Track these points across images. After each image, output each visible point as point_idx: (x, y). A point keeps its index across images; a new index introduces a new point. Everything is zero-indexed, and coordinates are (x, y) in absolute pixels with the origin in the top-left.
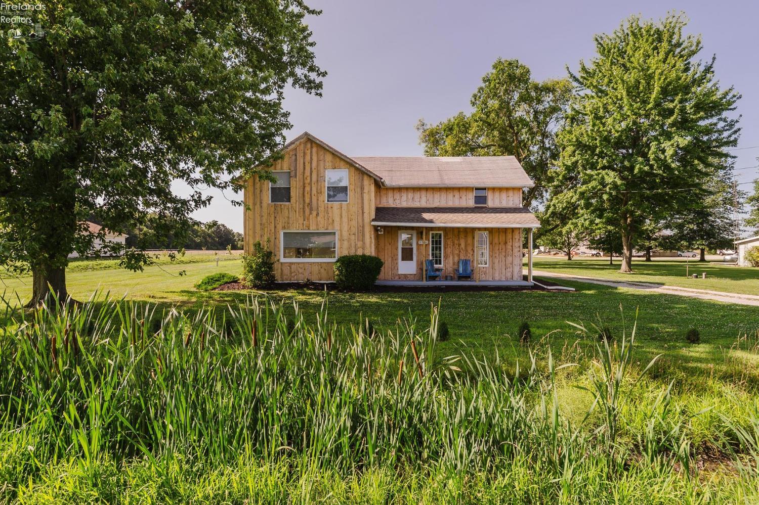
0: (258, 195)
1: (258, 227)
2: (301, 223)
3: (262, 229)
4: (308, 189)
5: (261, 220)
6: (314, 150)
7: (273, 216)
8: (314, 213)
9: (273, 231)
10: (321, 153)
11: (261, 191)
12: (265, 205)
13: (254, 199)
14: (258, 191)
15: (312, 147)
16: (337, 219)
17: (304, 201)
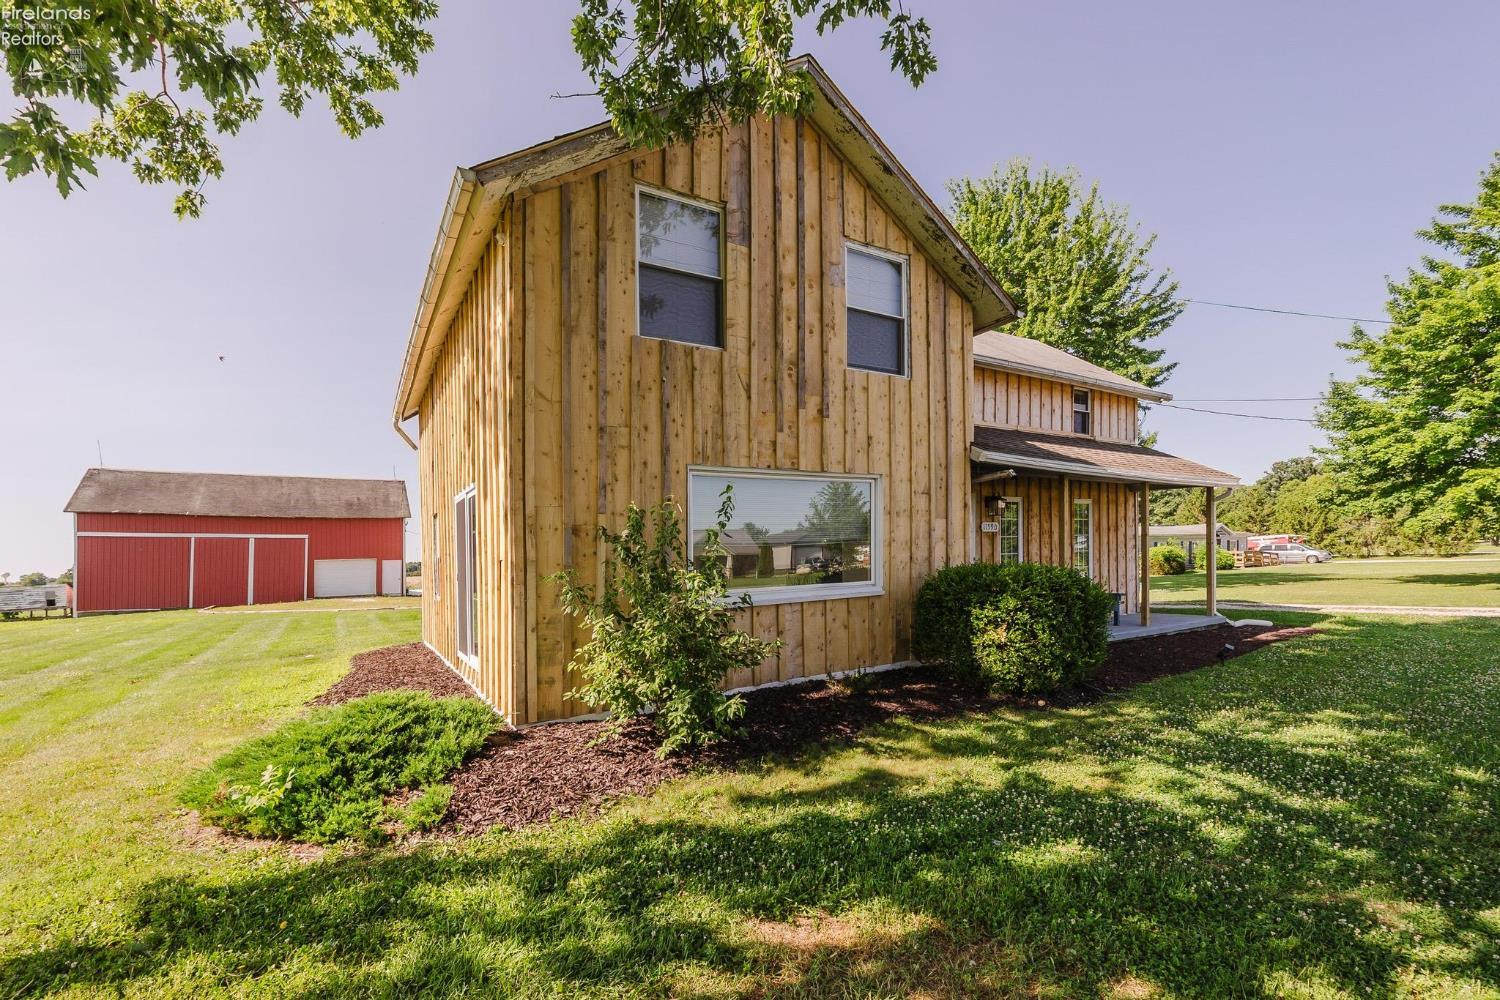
0: (586, 288)
1: (585, 440)
2: (767, 439)
3: (605, 455)
4: (789, 298)
5: (601, 411)
6: (809, 148)
7: (653, 398)
8: (813, 402)
9: (655, 466)
10: (831, 170)
11: (600, 267)
12: (617, 342)
13: (564, 303)
14: (583, 265)
15: (799, 136)
16: (880, 433)
17: (777, 345)
